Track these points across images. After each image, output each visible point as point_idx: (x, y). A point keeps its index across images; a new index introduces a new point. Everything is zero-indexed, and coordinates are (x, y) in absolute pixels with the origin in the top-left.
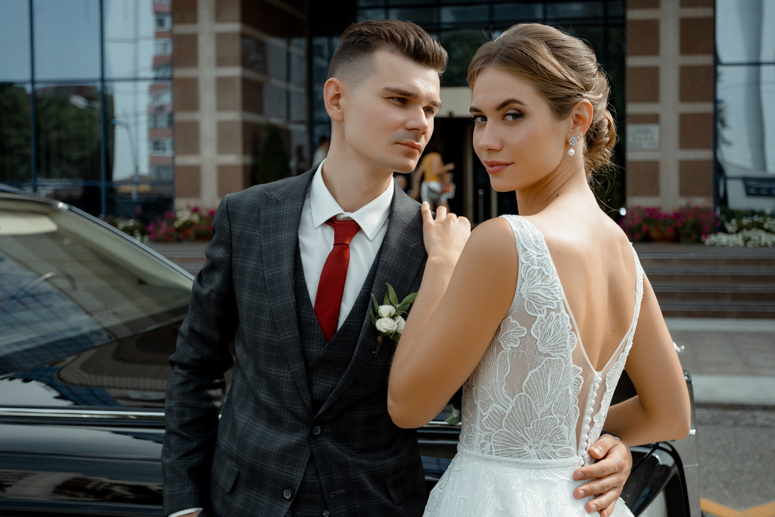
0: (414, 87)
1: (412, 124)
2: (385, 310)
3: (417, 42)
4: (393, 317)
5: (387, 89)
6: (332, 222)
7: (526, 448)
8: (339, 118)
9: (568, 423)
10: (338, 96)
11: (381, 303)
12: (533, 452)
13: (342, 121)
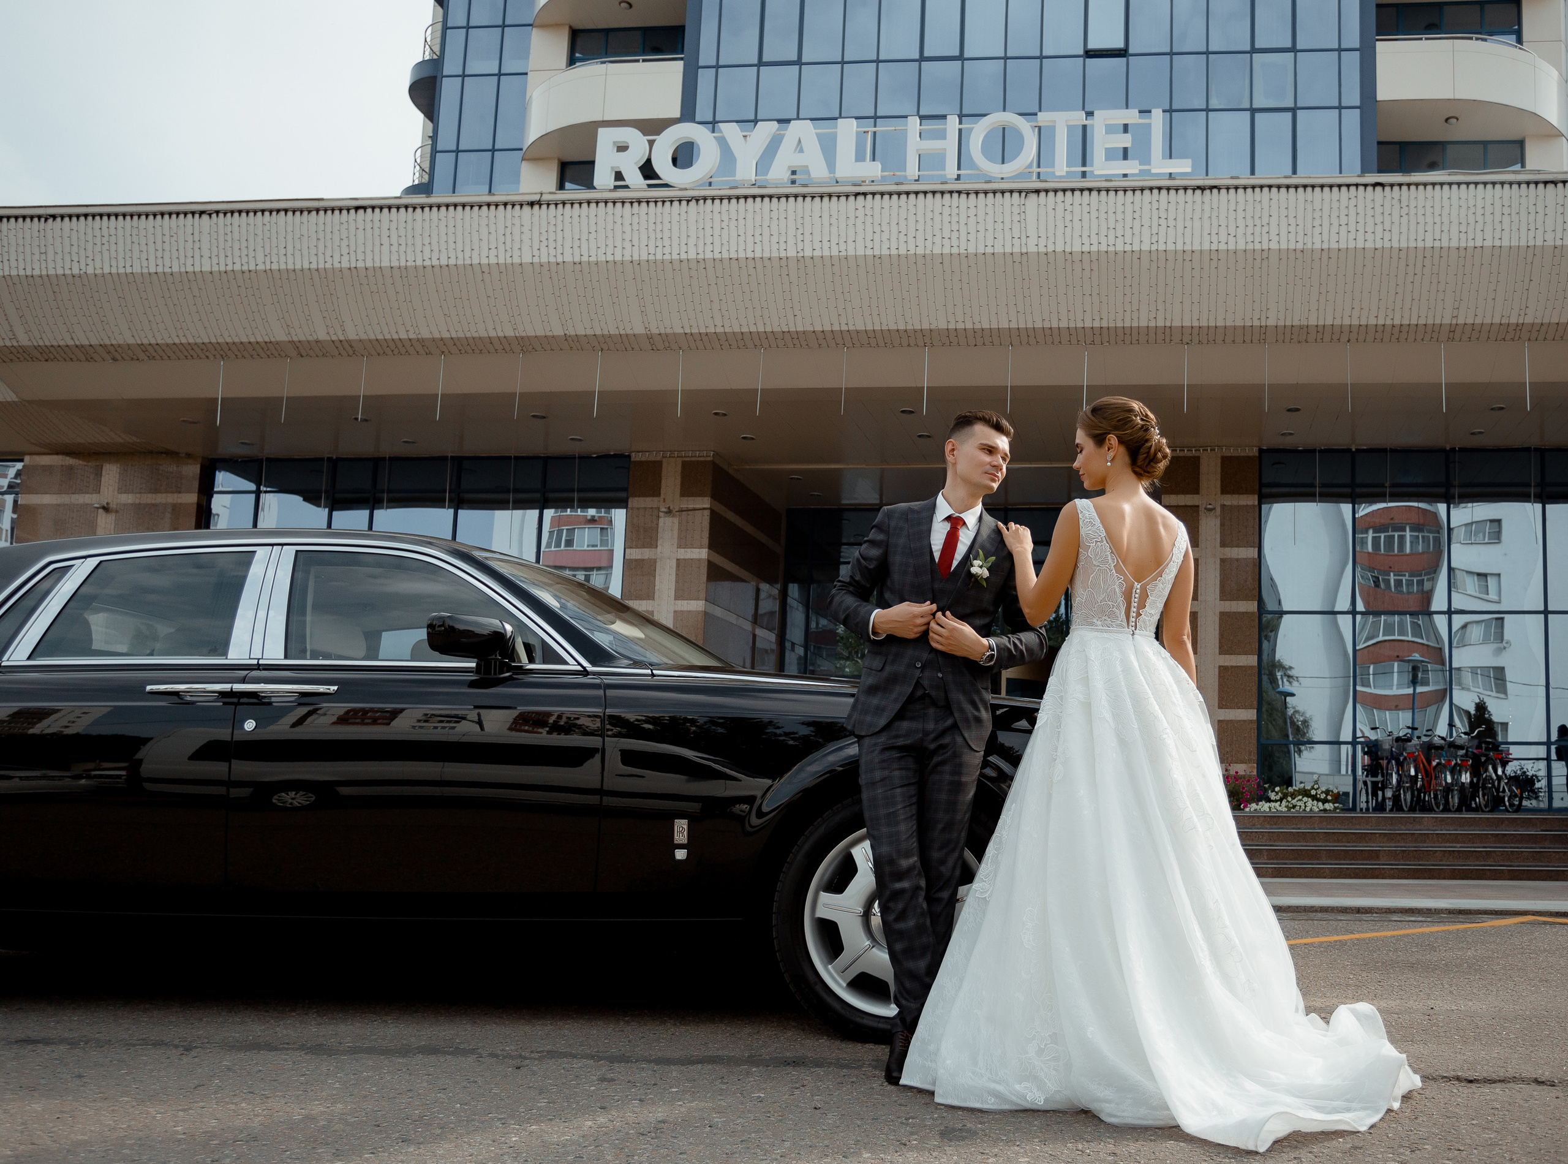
0: (996, 444)
1: (995, 463)
2: (977, 563)
3: (997, 420)
4: (981, 567)
5: (981, 444)
6: (949, 518)
7: (1095, 621)
8: (954, 462)
9: (1118, 607)
10: (953, 450)
11: (975, 559)
12: (1099, 623)
13: (954, 464)
